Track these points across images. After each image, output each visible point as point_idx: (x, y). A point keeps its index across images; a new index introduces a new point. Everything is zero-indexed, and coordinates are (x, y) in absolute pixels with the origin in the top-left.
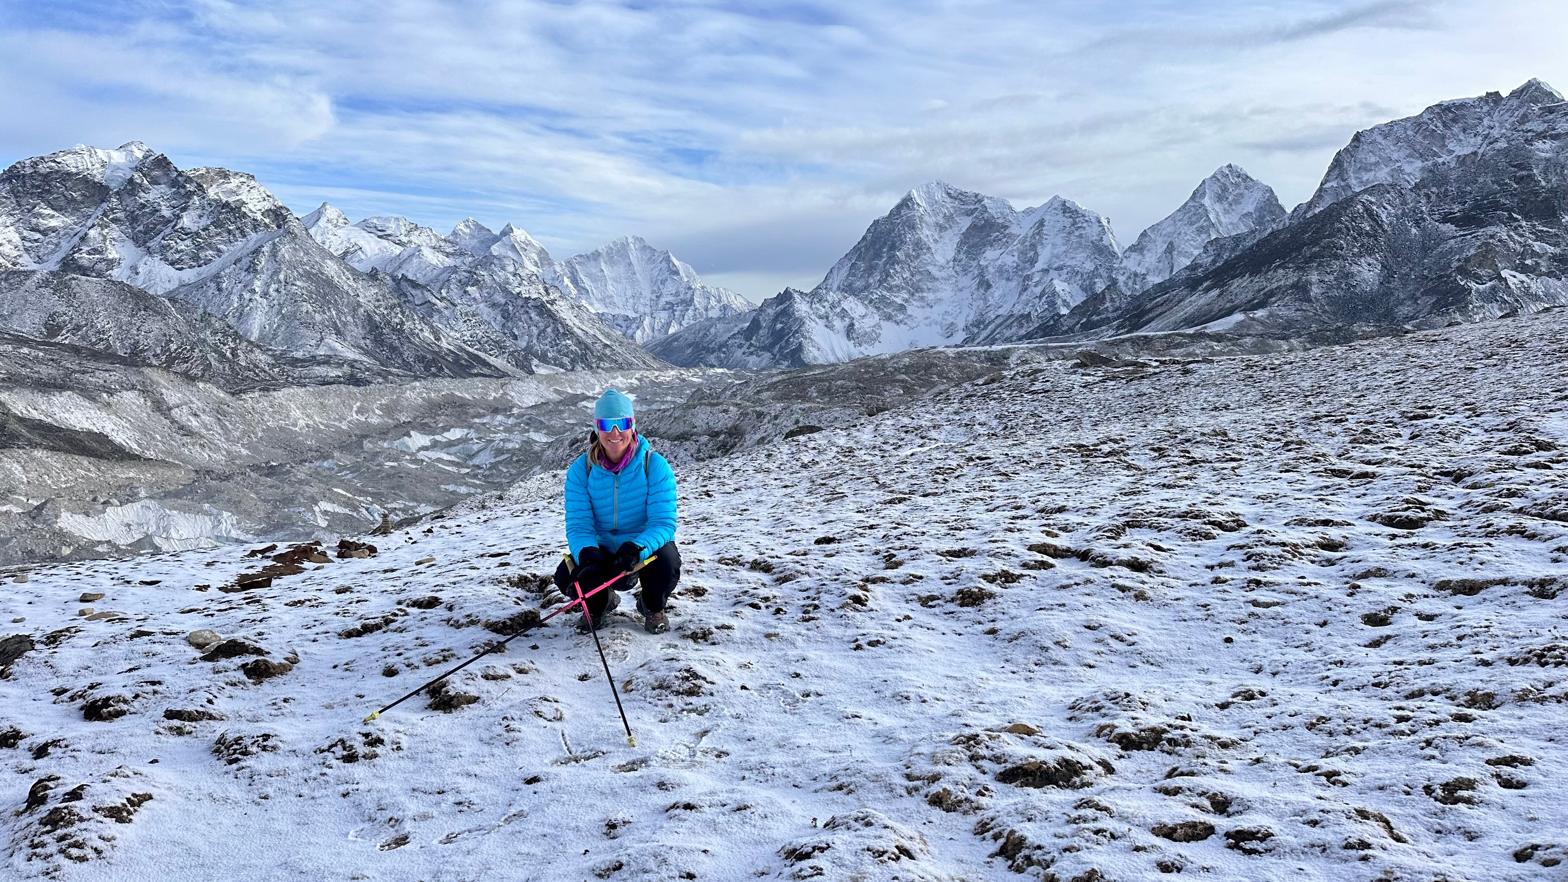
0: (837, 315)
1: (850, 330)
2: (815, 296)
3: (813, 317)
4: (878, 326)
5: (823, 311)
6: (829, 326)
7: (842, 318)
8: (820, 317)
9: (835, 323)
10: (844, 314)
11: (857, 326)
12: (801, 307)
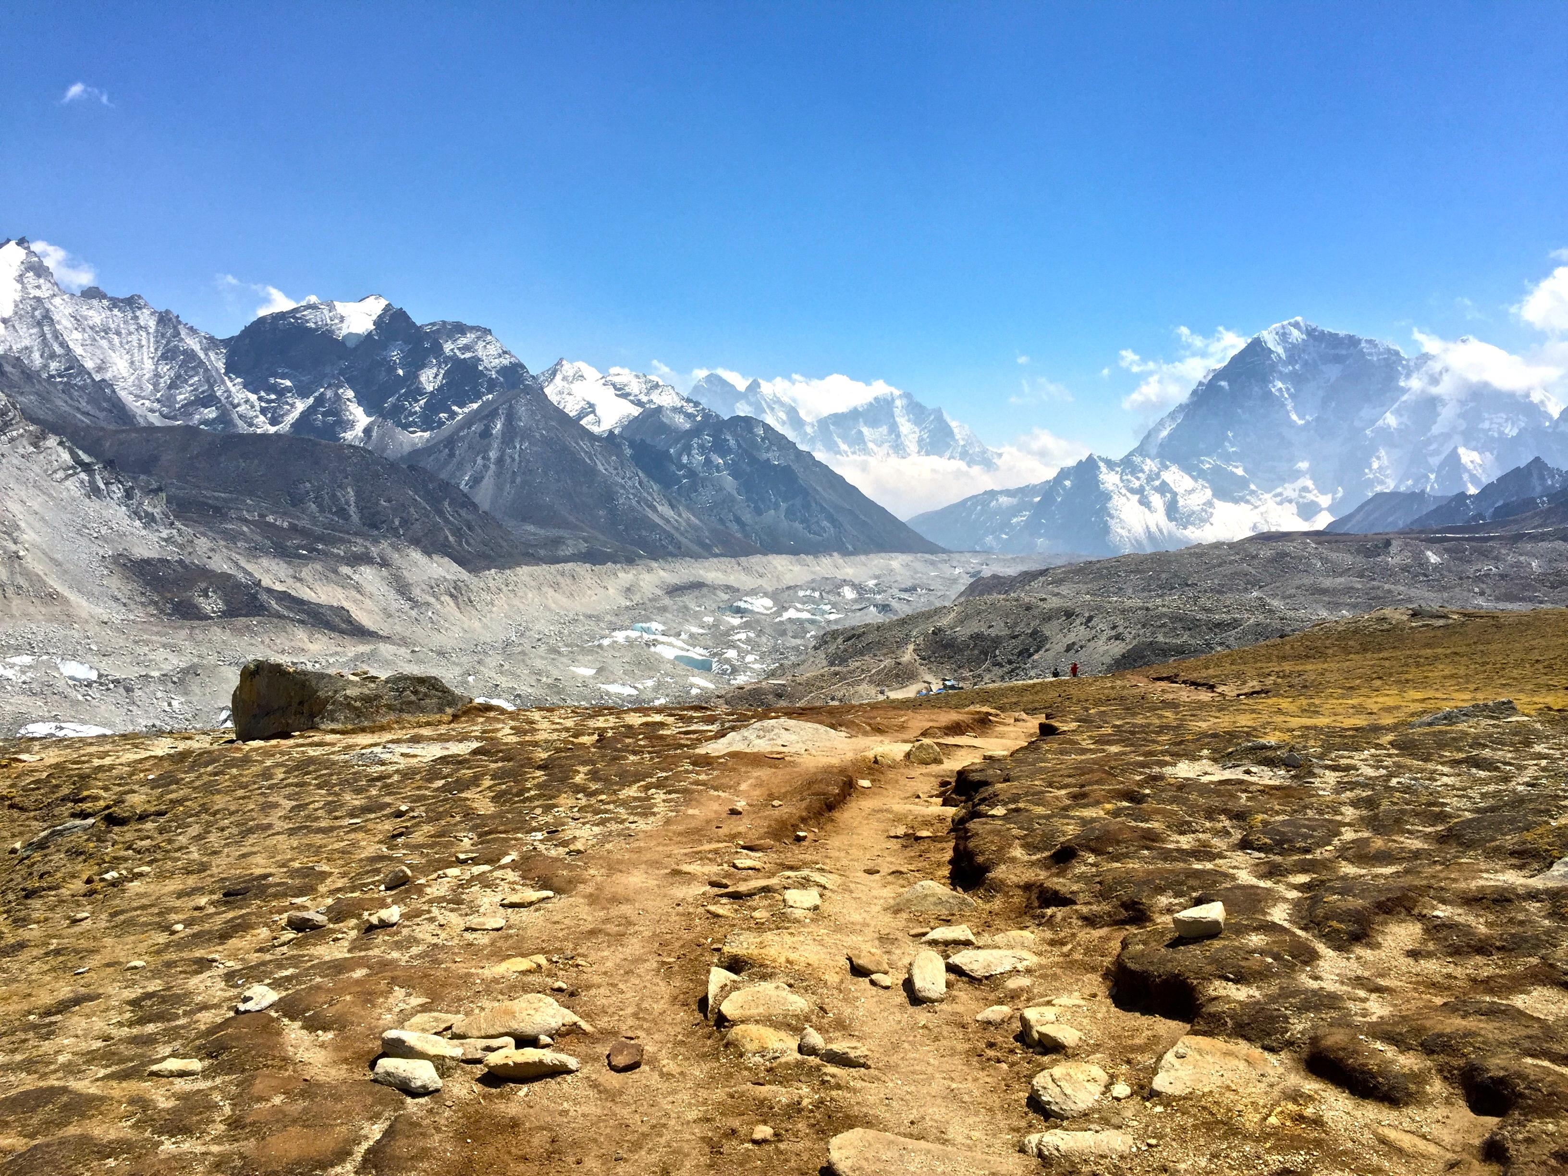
0: (1156, 489)
1: (1172, 510)
2: (1128, 465)
3: (1124, 491)
4: (1209, 504)
5: (1136, 484)
6: (1145, 502)
7: (1163, 494)
8: (1133, 491)
9: (1151, 499)
10: (1164, 488)
11: (1181, 502)
12: (1109, 479)
